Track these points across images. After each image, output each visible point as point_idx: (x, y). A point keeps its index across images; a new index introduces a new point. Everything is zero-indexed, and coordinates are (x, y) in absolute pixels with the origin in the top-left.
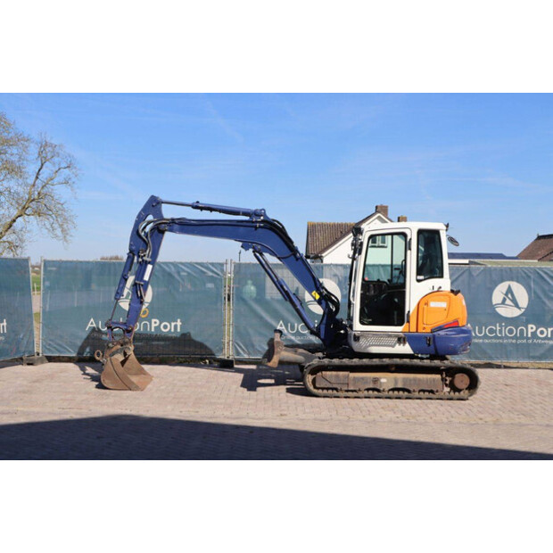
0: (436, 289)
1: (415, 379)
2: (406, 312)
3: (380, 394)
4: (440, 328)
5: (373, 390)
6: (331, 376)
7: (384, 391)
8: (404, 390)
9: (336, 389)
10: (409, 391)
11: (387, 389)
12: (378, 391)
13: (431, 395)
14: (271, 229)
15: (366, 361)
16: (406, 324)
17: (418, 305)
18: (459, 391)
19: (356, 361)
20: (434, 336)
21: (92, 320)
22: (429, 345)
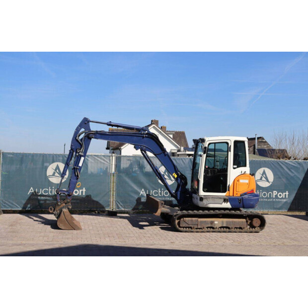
0: (243, 173)
1: (232, 222)
2: (228, 185)
3: (214, 230)
4: (245, 194)
5: (210, 227)
6: (189, 220)
7: (216, 228)
8: (226, 227)
9: (191, 228)
10: (229, 228)
11: (218, 227)
12: (213, 228)
13: (241, 230)
14: (151, 138)
15: (206, 212)
16: (227, 192)
17: (234, 181)
18: (255, 227)
19: (201, 212)
20: (242, 198)
21: (32, 188)
22: (240, 203)
